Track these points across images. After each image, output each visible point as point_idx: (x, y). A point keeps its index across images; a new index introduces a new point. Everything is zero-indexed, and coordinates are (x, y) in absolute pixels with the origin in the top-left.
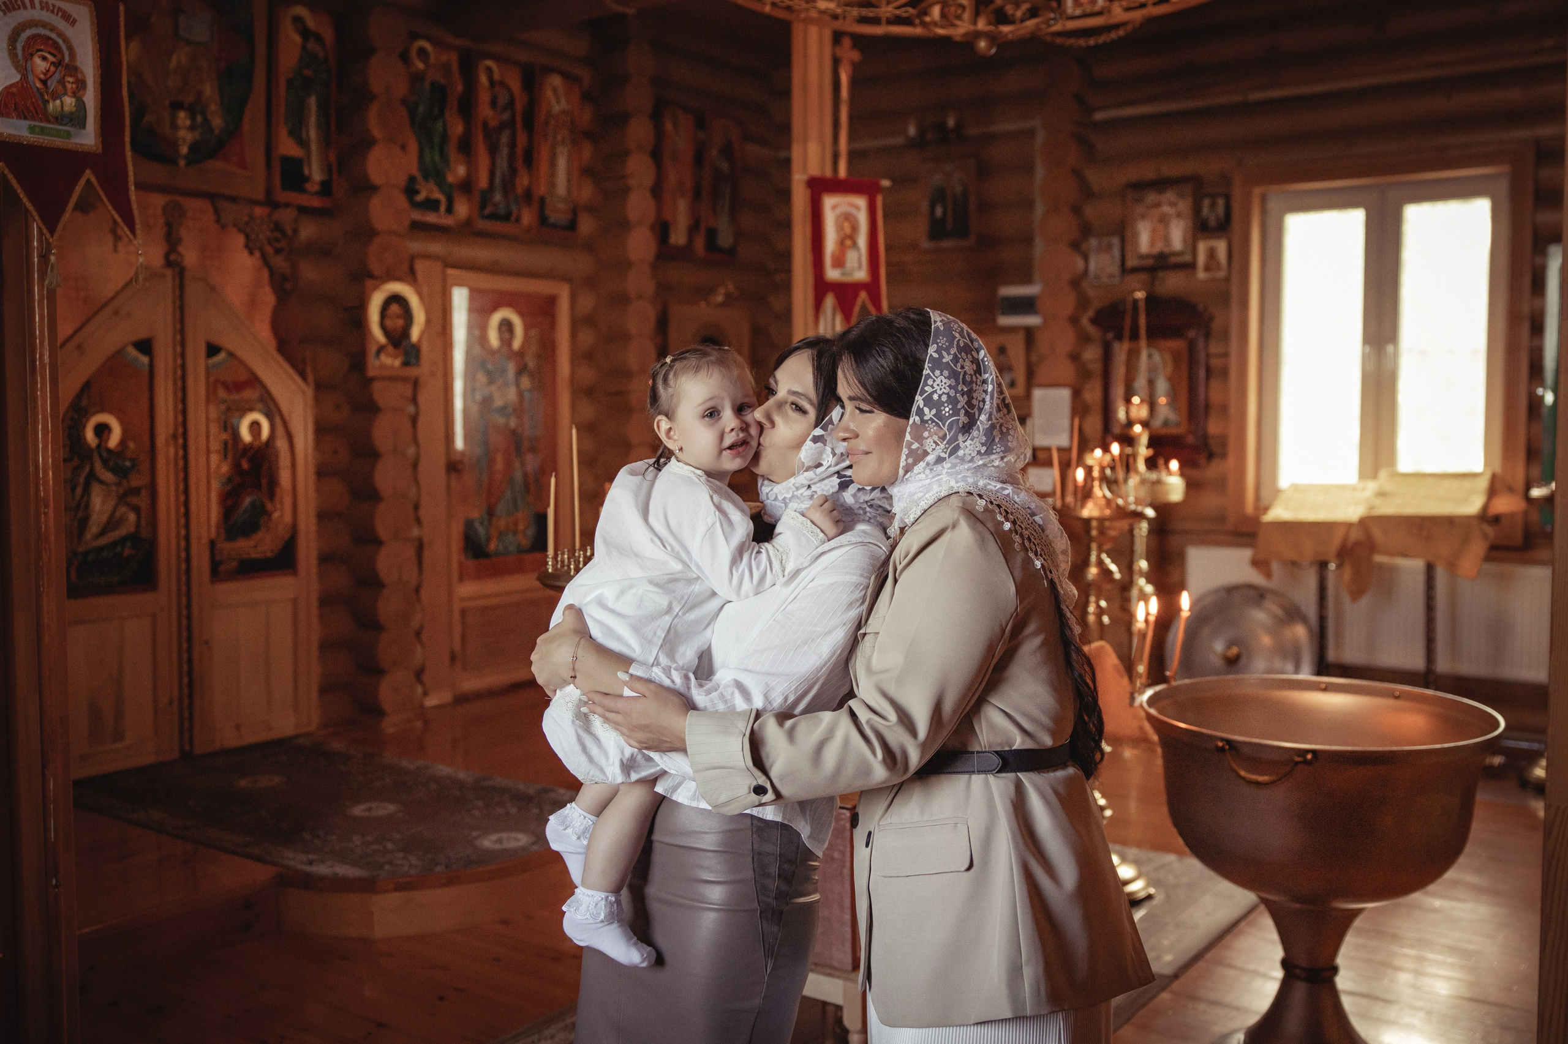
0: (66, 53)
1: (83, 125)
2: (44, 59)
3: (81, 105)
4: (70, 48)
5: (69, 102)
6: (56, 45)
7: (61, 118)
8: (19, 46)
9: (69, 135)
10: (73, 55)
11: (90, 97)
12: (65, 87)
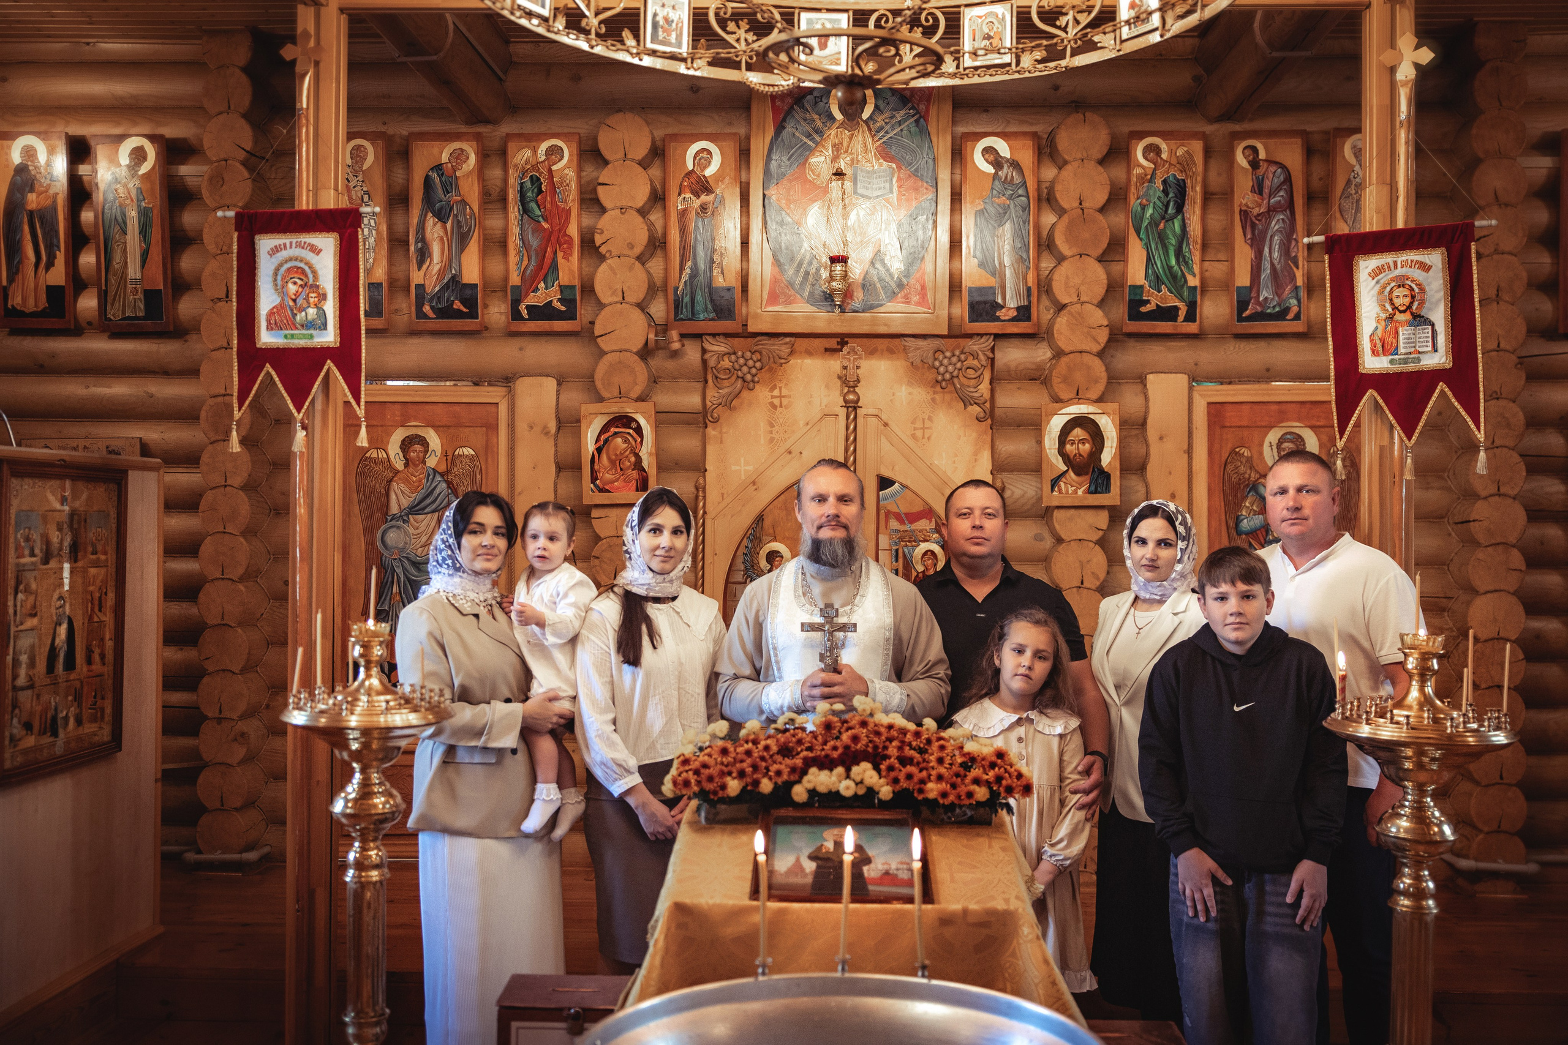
0: (311, 276)
1: (324, 326)
2: (295, 283)
3: (322, 315)
4: (314, 272)
5: (312, 312)
6: (303, 272)
7: (308, 325)
8: (279, 278)
9: (311, 337)
10: (316, 277)
11: (331, 308)
12: (308, 302)
